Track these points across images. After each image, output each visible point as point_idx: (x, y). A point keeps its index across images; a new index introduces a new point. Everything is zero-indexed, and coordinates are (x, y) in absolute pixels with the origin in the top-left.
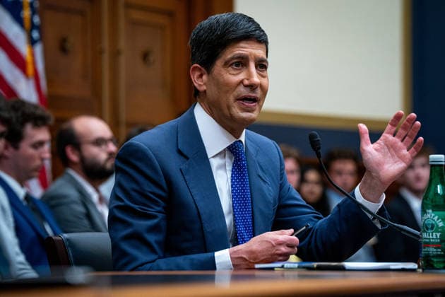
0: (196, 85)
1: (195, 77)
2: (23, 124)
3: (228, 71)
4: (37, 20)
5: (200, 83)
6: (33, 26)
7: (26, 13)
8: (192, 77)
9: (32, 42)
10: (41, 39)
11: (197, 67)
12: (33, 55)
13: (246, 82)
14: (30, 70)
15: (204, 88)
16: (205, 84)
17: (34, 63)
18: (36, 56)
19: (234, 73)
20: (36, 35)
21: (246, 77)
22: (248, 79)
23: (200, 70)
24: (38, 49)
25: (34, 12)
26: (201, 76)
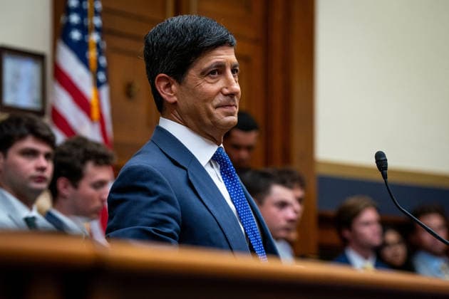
0: (163, 96)
1: (162, 87)
2: (84, 162)
3: (206, 81)
4: (103, 61)
5: (169, 94)
6: (99, 68)
7: (92, 54)
8: (158, 88)
9: (98, 84)
10: (107, 81)
11: (163, 77)
12: (99, 97)
13: (226, 91)
14: (95, 113)
15: (175, 99)
16: (175, 95)
17: (100, 106)
18: (102, 99)
19: (212, 81)
20: (102, 76)
21: (224, 85)
22: (227, 88)
23: (167, 79)
24: (105, 91)
25: (100, 52)
26: (168, 86)
